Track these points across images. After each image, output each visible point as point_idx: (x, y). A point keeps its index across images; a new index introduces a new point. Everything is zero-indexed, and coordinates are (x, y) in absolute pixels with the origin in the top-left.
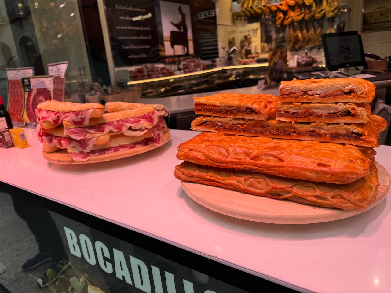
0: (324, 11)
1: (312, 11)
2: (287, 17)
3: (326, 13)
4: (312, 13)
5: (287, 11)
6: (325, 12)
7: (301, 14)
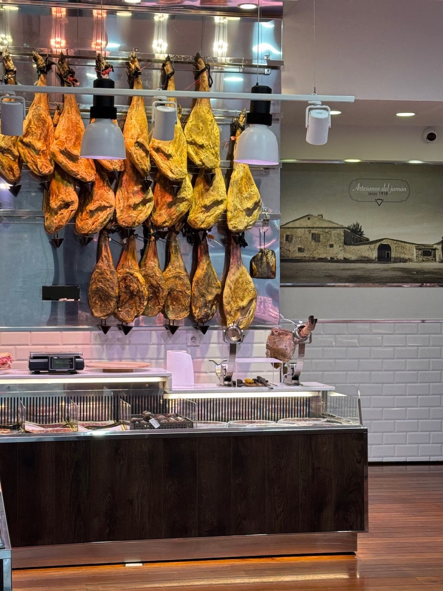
0: (222, 207)
1: (183, 200)
2: (91, 207)
3: (229, 215)
4: (182, 207)
5: (93, 184)
6: (226, 211)
7: (144, 202)
